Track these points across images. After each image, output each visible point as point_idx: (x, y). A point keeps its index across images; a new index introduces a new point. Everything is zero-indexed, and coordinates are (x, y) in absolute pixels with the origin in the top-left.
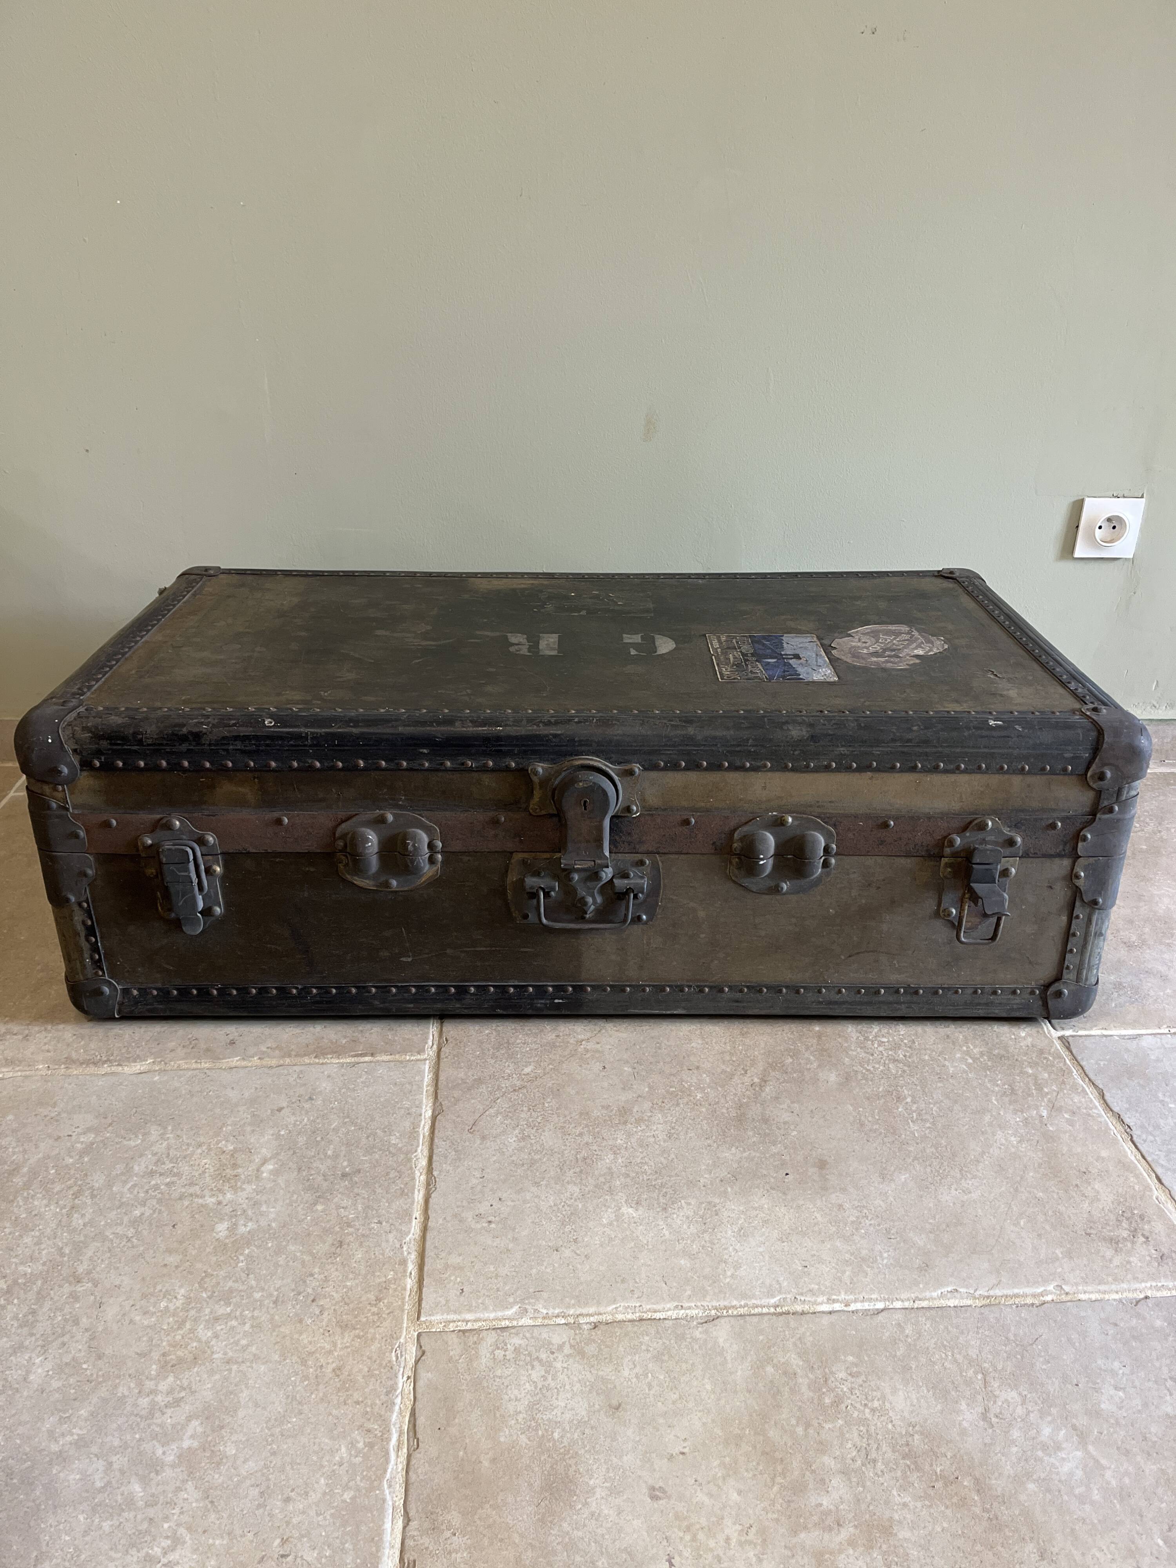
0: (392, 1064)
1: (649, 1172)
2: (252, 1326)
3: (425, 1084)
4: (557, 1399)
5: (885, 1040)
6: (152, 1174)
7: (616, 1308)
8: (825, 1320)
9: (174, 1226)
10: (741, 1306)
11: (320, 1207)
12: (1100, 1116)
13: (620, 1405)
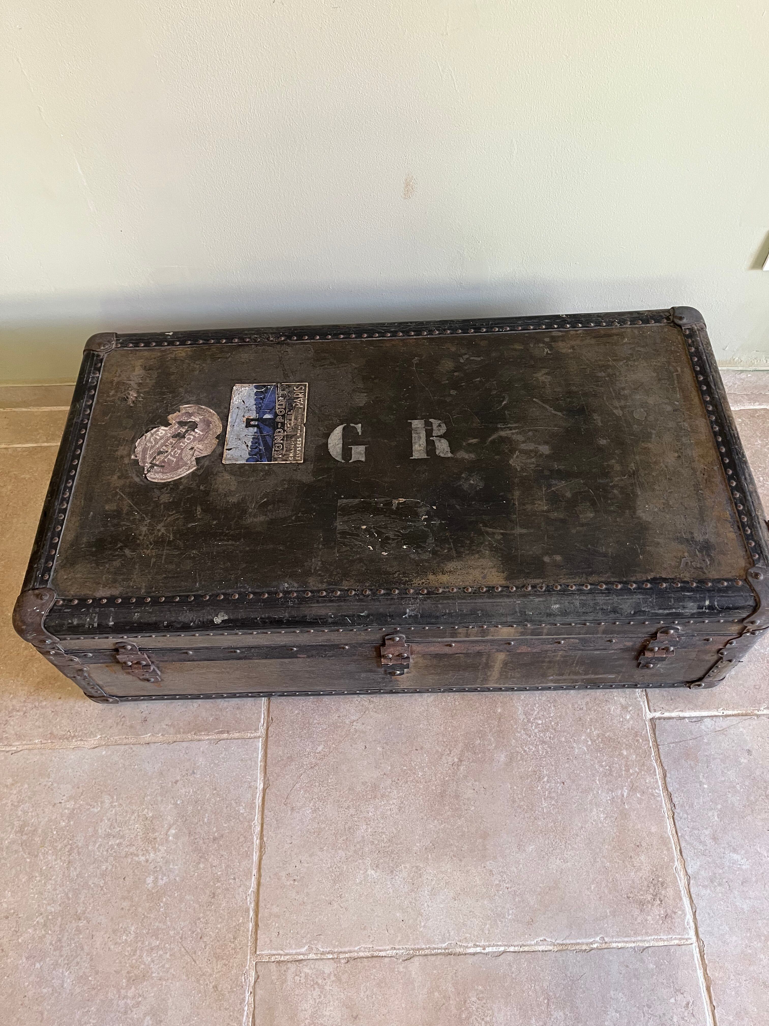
0: (240, 741)
1: (385, 840)
3: (259, 760)
4: (326, 1011)
6: (108, 835)
7: (360, 948)
8: (471, 960)
9: (124, 879)
10: (427, 949)
11: (202, 866)
12: (659, 796)
13: (357, 1016)
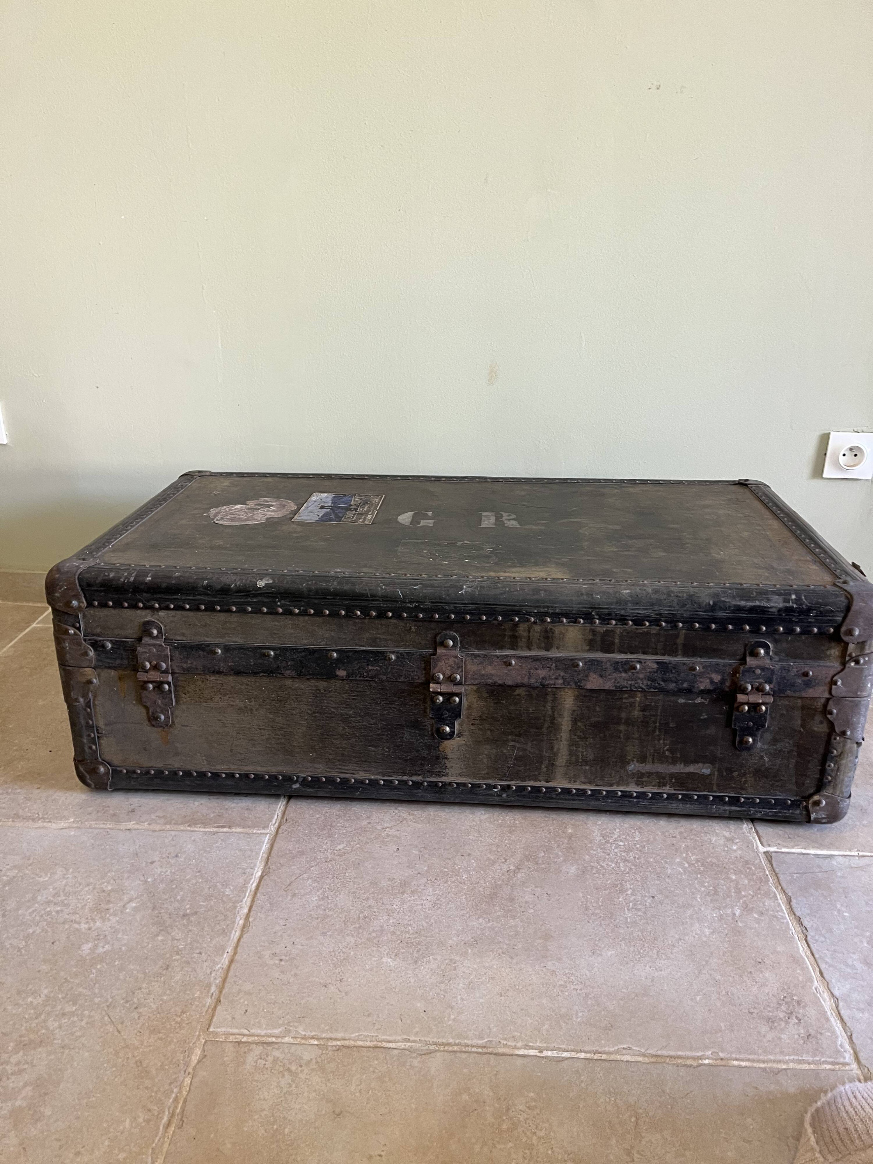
0: (242, 835)
1: (411, 932)
2: (87, 1023)
3: (262, 851)
4: (295, 1102)
5: (621, 843)
6: (48, 903)
7: (359, 1036)
8: (519, 1062)
9: (53, 943)
10: (456, 1044)
11: (160, 938)
12: (784, 918)
13: (341, 1112)
